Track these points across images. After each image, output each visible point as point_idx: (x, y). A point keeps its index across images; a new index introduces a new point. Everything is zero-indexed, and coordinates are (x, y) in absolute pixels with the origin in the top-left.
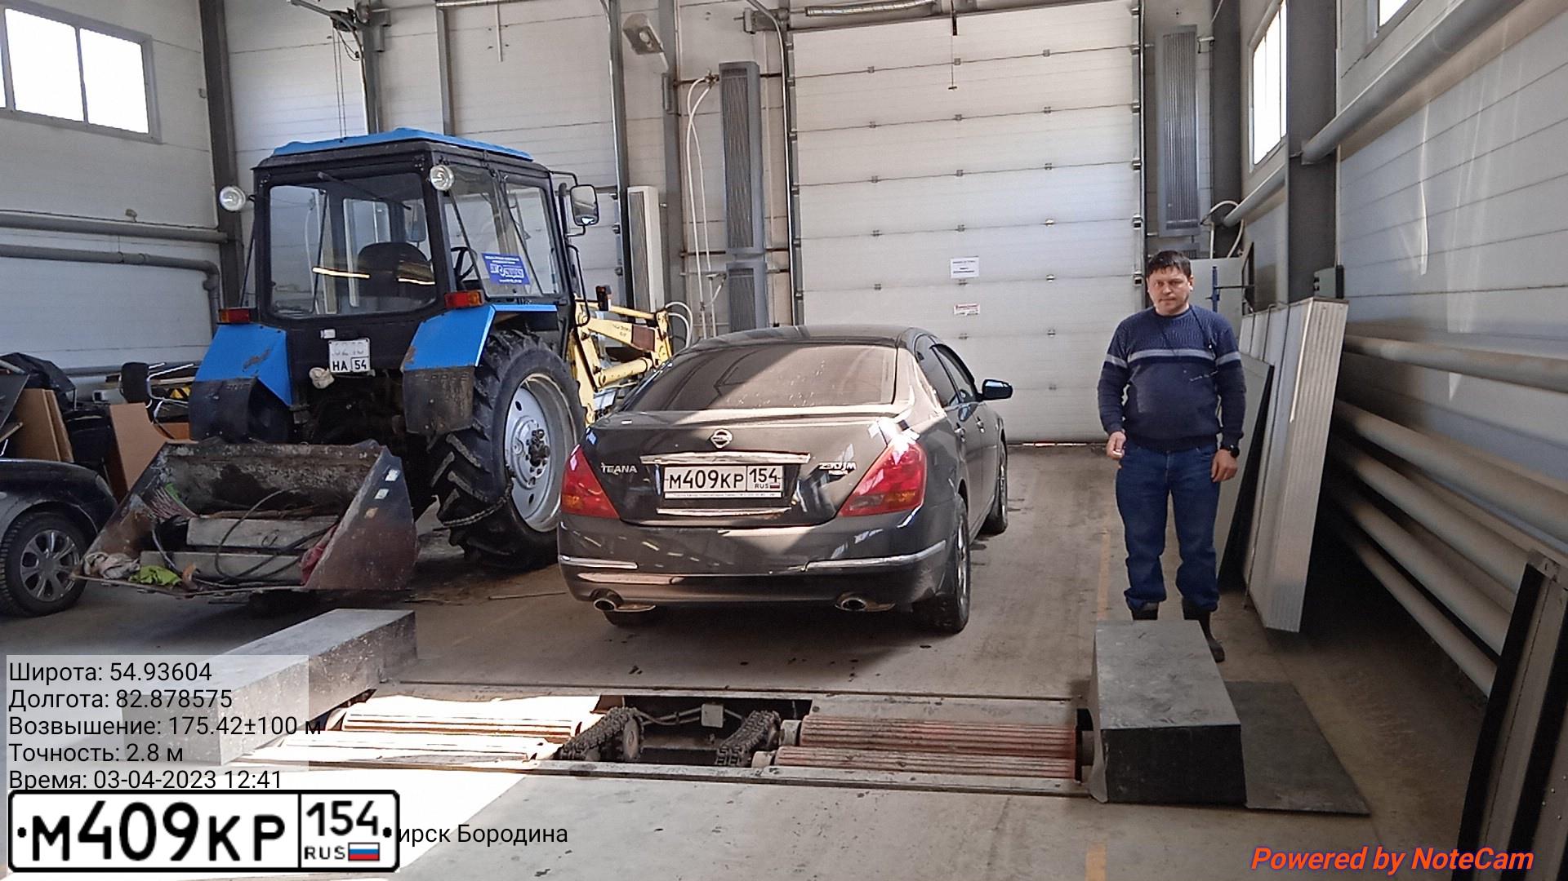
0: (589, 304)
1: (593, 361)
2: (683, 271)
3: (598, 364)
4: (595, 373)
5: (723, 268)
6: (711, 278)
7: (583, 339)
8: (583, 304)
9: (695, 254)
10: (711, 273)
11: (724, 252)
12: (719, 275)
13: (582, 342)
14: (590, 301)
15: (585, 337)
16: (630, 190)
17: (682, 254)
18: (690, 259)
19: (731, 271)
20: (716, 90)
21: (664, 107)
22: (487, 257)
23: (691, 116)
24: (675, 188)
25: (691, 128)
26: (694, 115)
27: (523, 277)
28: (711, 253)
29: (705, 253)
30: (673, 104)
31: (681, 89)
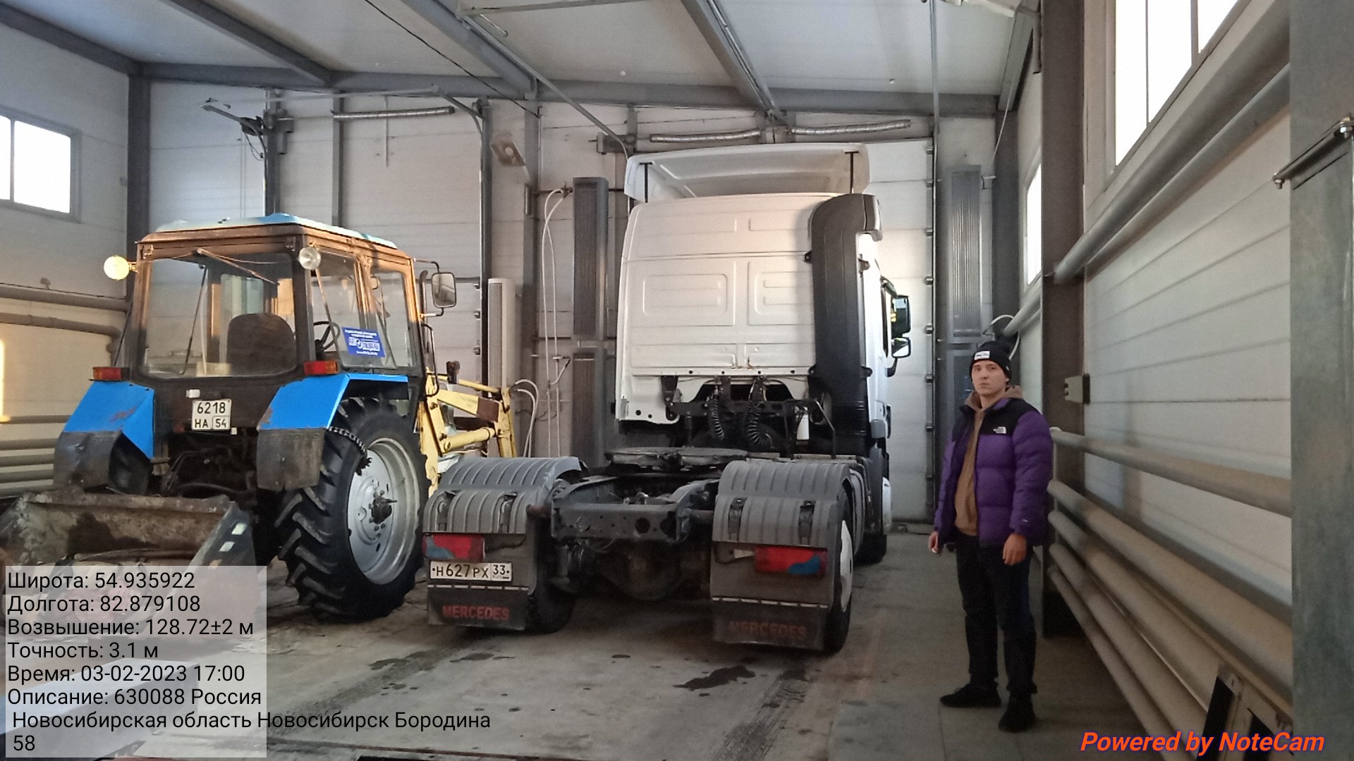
1: (441, 427)
2: (533, 354)
4: (441, 440)
5: (568, 352)
6: (557, 360)
7: (432, 409)
8: (434, 376)
9: (545, 339)
10: (557, 356)
11: (571, 338)
12: (564, 358)
13: (430, 411)
14: (439, 375)
15: (434, 406)
16: (491, 281)
17: (533, 339)
18: (540, 343)
19: (575, 354)
20: (570, 200)
21: (525, 212)
22: (346, 331)
23: (547, 222)
24: (530, 281)
25: (547, 231)
26: (550, 220)
27: (379, 350)
28: (558, 338)
29: (553, 338)
30: (533, 210)
31: (541, 197)
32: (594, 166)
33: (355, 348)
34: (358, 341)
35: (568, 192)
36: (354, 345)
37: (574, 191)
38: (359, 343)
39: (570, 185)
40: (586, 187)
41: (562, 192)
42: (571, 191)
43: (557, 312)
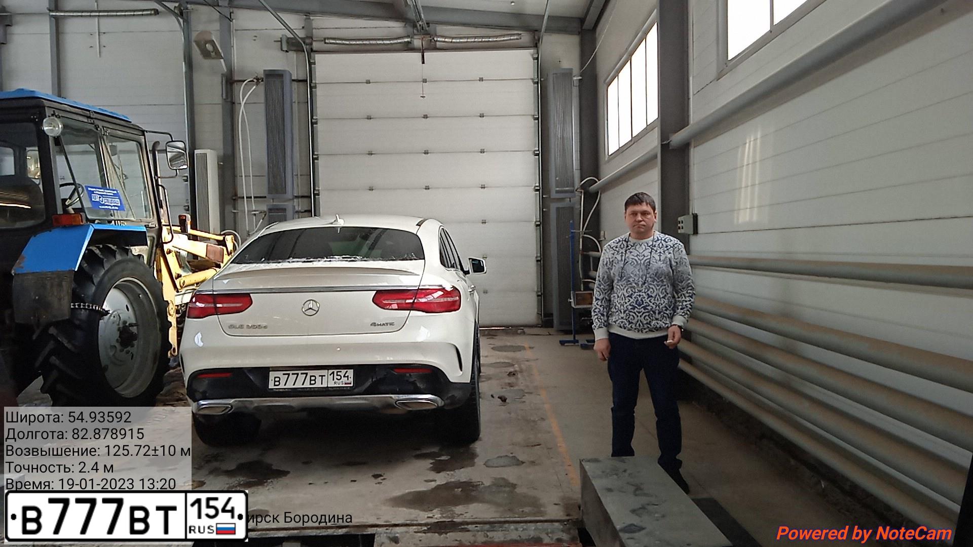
0: (173, 228)
1: (175, 269)
2: (235, 209)
3: (180, 271)
4: (176, 279)
5: (264, 208)
6: (255, 214)
7: (168, 254)
8: (169, 227)
9: (244, 198)
10: (255, 211)
11: (265, 197)
12: (261, 212)
13: (167, 256)
14: (173, 225)
15: (169, 252)
16: (196, 152)
17: (234, 198)
18: (239, 201)
19: (270, 210)
20: (262, 87)
21: (222, 97)
22: (89, 189)
23: (243, 104)
24: (229, 152)
25: (243, 112)
26: (245, 103)
27: (119, 205)
28: (255, 197)
29: (251, 197)
30: (229, 95)
31: (235, 85)
32: (279, 61)
33: (98, 203)
34: (100, 197)
35: (260, 81)
36: (98, 200)
37: (264, 80)
38: (101, 199)
39: (261, 75)
40: (273, 77)
41: (255, 81)
42: (262, 81)
43: (253, 176)
